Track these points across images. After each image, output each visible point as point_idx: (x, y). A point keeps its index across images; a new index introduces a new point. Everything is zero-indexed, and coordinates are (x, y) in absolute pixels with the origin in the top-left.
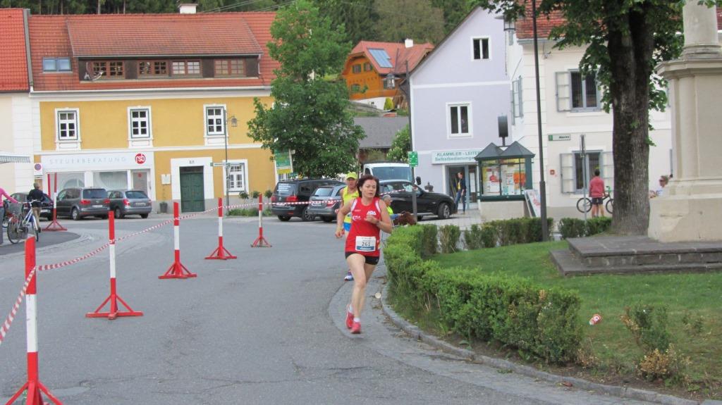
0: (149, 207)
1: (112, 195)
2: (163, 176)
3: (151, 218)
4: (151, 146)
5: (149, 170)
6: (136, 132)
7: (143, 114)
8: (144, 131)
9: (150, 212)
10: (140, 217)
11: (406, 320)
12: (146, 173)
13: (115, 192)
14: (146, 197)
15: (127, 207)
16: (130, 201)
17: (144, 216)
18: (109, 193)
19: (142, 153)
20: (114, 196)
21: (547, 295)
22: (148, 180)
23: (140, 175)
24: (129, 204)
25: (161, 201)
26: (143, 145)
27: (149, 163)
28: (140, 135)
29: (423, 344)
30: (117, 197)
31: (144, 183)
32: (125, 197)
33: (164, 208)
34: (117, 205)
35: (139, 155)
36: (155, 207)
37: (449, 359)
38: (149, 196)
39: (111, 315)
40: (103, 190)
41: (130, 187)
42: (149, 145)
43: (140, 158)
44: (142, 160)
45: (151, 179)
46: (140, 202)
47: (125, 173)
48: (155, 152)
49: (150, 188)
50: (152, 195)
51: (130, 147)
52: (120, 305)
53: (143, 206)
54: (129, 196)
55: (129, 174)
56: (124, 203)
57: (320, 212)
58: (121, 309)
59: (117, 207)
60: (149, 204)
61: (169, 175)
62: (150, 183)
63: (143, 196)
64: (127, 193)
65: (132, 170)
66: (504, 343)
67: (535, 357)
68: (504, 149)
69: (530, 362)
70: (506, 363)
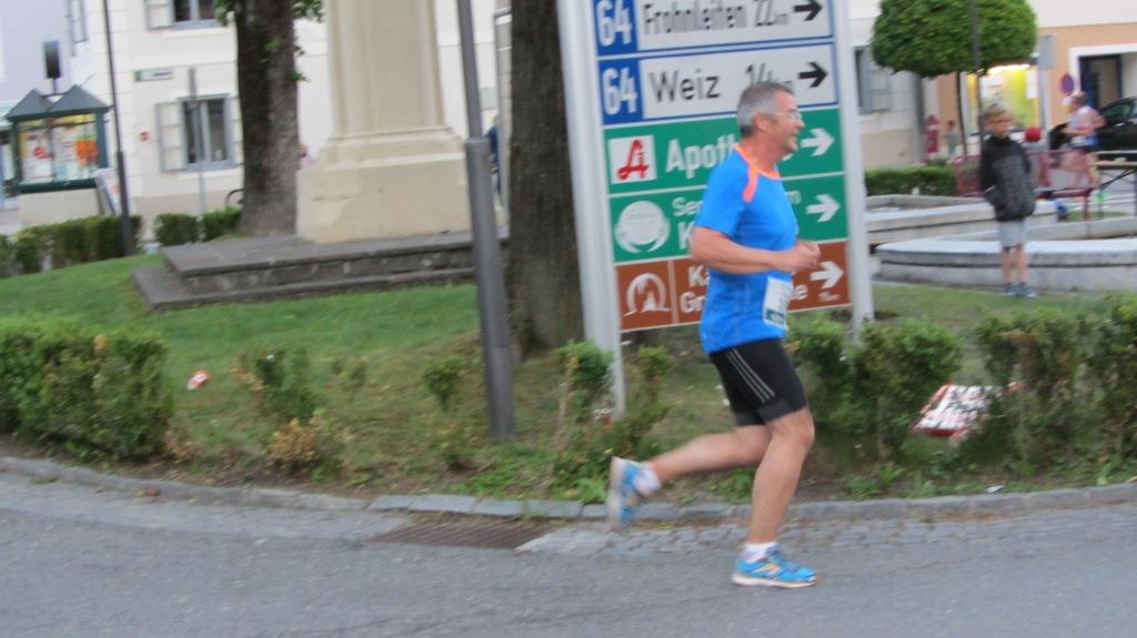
66: (41, 433)
67: (95, 452)
68: (55, 99)
69: (86, 461)
70: (45, 466)
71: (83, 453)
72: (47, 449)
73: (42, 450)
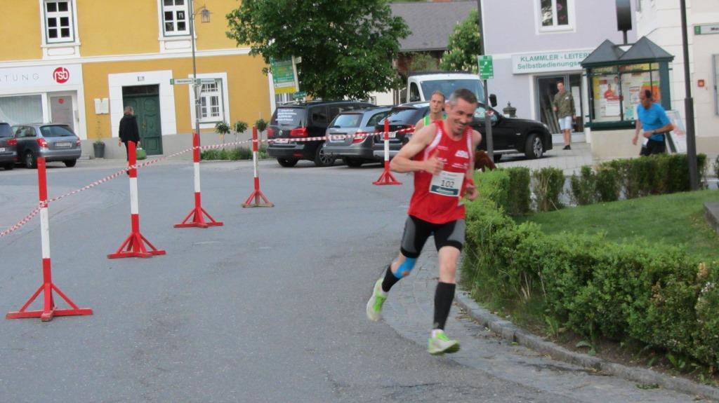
0: (78, 149)
1: (18, 132)
2: (97, 101)
3: (80, 166)
4: (78, 55)
5: (75, 92)
6: (53, 34)
7: (63, 7)
8: (65, 33)
9: (78, 157)
10: (64, 164)
11: (492, 313)
12: (70, 98)
13: (24, 128)
14: (73, 134)
15: (43, 150)
16: (48, 140)
17: (70, 162)
18: (15, 130)
19: (63, 67)
20: (23, 133)
21: (709, 271)
22: (74, 108)
23: (61, 101)
24: (46, 146)
25: (95, 140)
26: (65, 53)
27: (75, 82)
28: (59, 38)
29: (522, 348)
30: (27, 136)
31: (69, 111)
32: (40, 135)
33: (100, 150)
34: (27, 148)
35: (60, 69)
36: (87, 150)
37: (563, 369)
38: (76, 131)
39: (44, 315)
40: (6, 124)
41: (47, 119)
42: (74, 53)
43: (60, 75)
44: (63, 77)
45: (79, 106)
46: (63, 142)
47: (37, 98)
48: (84, 65)
49: (78, 120)
50: (80, 131)
51: (45, 57)
52: (57, 298)
53: (67, 147)
54: (45, 134)
55: (45, 99)
56: (38, 144)
57: (343, 151)
58: (60, 304)
59: (28, 151)
60: (77, 145)
61: (105, 100)
62: (77, 112)
63: (67, 132)
64: (42, 128)
65: (48, 93)
66: (645, 344)
67: (693, 364)
68: (625, 49)
69: (684, 372)
70: (648, 373)
71: (683, 365)
72: (650, 359)
73: (645, 359)
